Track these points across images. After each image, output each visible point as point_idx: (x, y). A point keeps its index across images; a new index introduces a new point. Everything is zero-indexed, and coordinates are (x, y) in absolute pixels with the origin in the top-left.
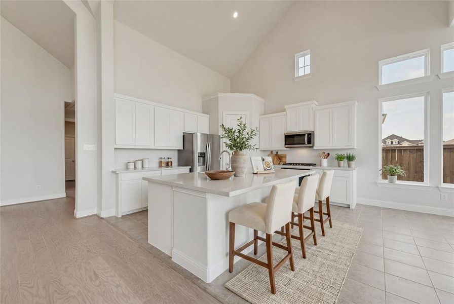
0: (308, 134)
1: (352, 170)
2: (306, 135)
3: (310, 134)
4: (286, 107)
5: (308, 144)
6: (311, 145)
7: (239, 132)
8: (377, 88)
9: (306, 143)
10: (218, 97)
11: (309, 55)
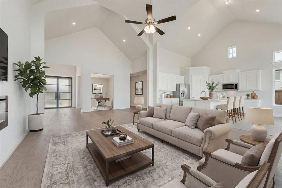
0: (235, 84)
1: (258, 100)
2: (234, 85)
3: (236, 84)
4: (223, 72)
5: (235, 88)
6: (237, 89)
7: (212, 84)
8: (272, 64)
9: (234, 88)
10: (189, 69)
11: (235, 48)
